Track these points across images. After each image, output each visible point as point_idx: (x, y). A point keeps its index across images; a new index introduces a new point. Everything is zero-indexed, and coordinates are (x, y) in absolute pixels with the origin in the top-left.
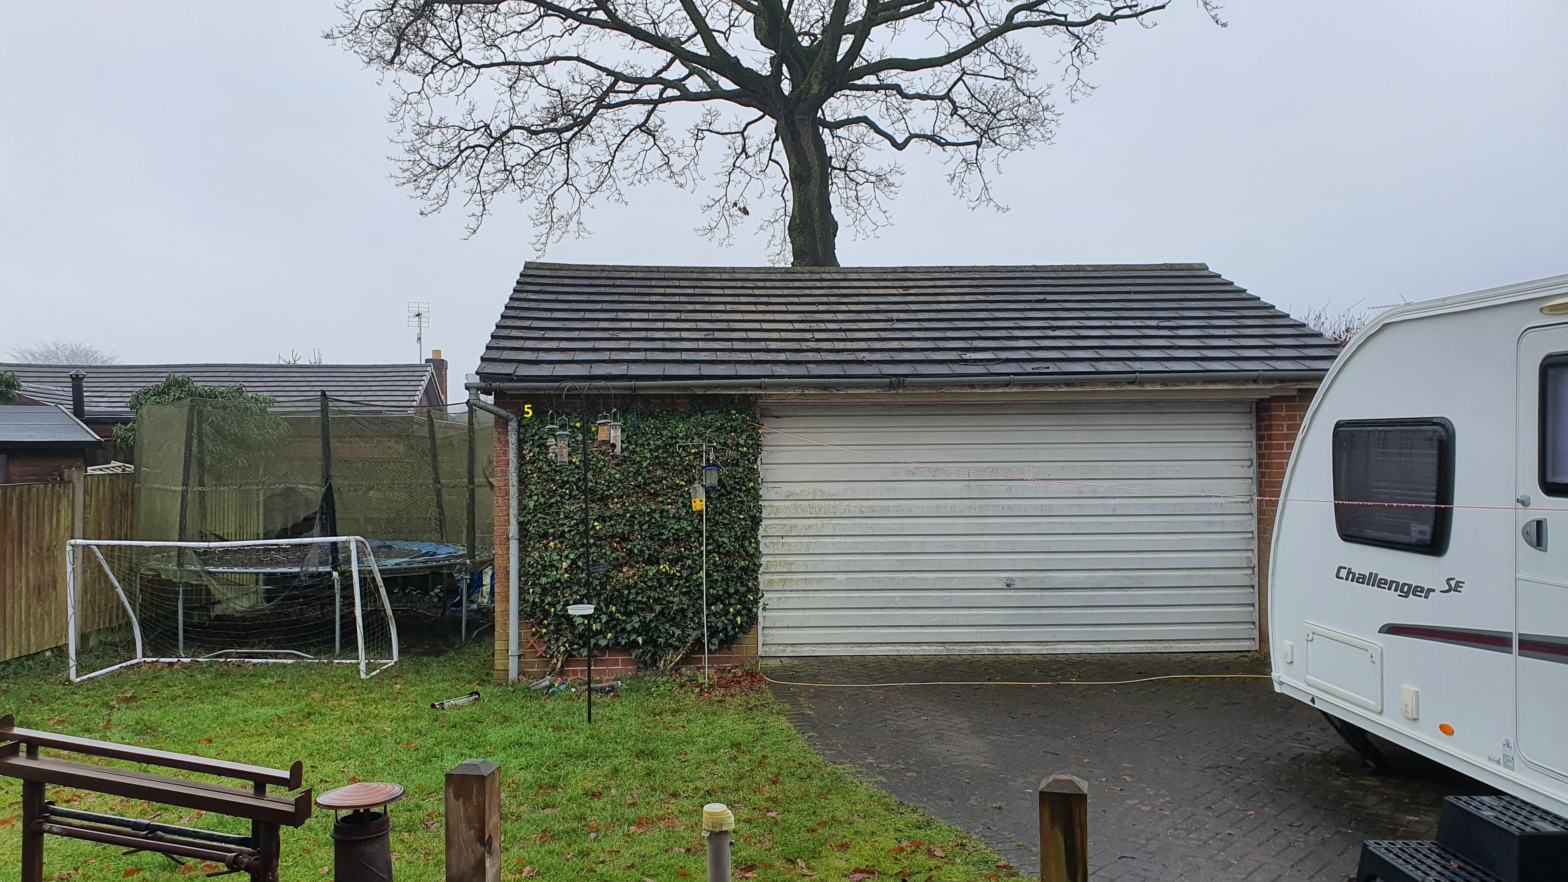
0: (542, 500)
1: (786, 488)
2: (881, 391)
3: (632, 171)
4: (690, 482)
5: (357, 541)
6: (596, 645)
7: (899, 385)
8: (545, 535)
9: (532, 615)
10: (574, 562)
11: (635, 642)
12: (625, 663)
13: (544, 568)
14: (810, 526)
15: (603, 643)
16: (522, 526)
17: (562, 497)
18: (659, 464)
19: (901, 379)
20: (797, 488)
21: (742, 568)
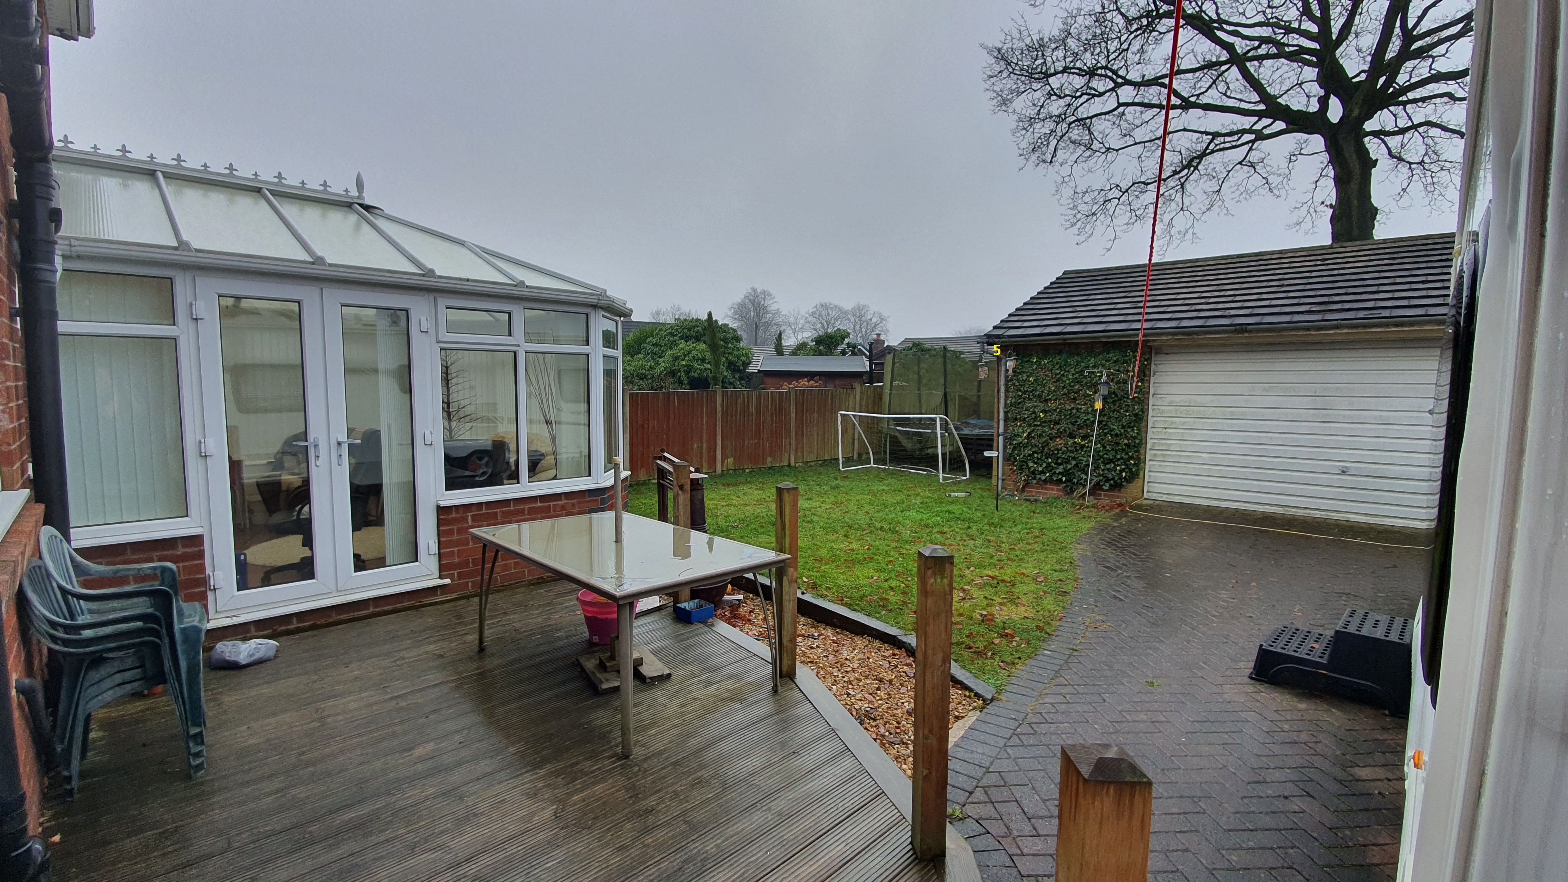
0: (1014, 400)
1: (1169, 398)
2: (1230, 335)
3: (1238, 193)
4: (1095, 392)
5: (941, 418)
6: (1040, 479)
7: (1246, 331)
8: (1016, 419)
9: (1009, 460)
10: (1029, 434)
11: (1061, 480)
12: (1058, 490)
13: (1015, 435)
14: (1186, 422)
15: (1043, 478)
16: (1006, 413)
17: (1024, 399)
18: (1078, 382)
19: (1244, 327)
20: (1178, 399)
21: (1125, 444)
